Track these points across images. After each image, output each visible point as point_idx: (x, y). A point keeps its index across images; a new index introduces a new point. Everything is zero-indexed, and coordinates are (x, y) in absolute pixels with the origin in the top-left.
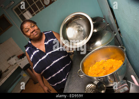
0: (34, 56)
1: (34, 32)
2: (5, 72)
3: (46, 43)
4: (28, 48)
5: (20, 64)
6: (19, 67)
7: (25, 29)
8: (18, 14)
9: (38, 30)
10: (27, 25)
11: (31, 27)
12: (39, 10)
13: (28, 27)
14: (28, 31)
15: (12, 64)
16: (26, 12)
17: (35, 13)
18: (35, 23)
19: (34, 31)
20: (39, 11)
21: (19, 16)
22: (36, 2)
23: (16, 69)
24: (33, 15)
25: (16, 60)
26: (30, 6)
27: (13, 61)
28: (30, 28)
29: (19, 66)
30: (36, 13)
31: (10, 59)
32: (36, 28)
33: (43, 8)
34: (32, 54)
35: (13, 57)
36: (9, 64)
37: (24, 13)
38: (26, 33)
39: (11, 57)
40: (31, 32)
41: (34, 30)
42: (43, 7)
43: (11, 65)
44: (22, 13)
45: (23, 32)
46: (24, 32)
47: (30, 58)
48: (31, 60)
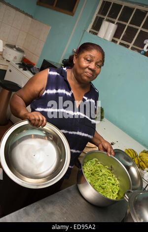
0: (57, 93)
3: (86, 98)
4: (55, 73)
5: (10, 71)
8: (99, 13)
12: (131, 45)
14: (88, 60)
15: (4, 56)
16: (111, 24)
17: (119, 41)
20: (128, 46)
21: (97, 17)
22: (144, 30)
24: (113, 41)
25: (15, 58)
26: (128, 24)
27: (10, 55)
29: (6, 71)
30: (121, 44)
31: (12, 47)
33: (139, 51)
34: (57, 90)
35: (19, 50)
37: (108, 20)
39: (17, 47)
42: (140, 49)
43: (2, 55)
44: (106, 17)
47: (47, 90)
48: (44, 94)
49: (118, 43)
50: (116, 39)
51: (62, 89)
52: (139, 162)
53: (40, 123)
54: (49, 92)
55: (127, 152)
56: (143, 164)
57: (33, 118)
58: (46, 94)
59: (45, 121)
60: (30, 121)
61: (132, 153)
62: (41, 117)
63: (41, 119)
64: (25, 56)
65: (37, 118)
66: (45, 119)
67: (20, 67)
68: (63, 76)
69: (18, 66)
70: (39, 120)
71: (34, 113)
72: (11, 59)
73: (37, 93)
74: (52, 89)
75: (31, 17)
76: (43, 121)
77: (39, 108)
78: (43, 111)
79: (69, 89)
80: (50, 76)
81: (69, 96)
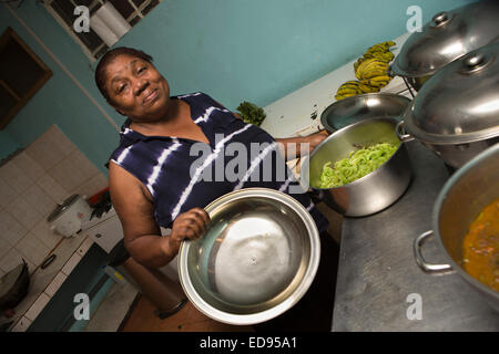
0: (163, 167)
1: (146, 92)
2: (44, 266)
3: (200, 119)
4: (126, 151)
5: (98, 236)
6: (95, 248)
7: (114, 80)
9: (160, 85)
10: (119, 68)
11: (135, 73)
13: (124, 75)
14: (123, 88)
15: (69, 233)
17: (138, 12)
18: (146, 58)
19: (147, 85)
20: (154, 2)
23: (83, 254)
24: (133, 23)
25: (80, 215)
27: (70, 223)
28: (131, 78)
29: (95, 243)
32: (151, 75)
34: (156, 163)
35: (69, 202)
36: (56, 232)
38: (118, 98)
39: (61, 204)
40: (137, 89)
41: (145, 82)
43: (64, 237)
45: (104, 92)
46: (112, 94)
47: (147, 182)
48: (152, 191)
49: (140, 15)
50: (132, 17)
51: (160, 155)
52: (369, 85)
53: (199, 221)
54: (152, 179)
55: (341, 98)
56: (376, 79)
57: (184, 229)
58: (154, 186)
59: (201, 212)
60: (186, 239)
61: (347, 90)
62: (190, 215)
63: (192, 216)
64: (85, 197)
65: (187, 223)
66: (196, 210)
67: (99, 215)
68: (138, 141)
69: (95, 218)
70: (193, 221)
71: (176, 226)
72: (78, 224)
73: (144, 203)
74: (151, 172)
75: (20, 151)
76: (198, 215)
77: (172, 211)
78: (182, 207)
79: (167, 142)
80: (125, 165)
81: (179, 148)
